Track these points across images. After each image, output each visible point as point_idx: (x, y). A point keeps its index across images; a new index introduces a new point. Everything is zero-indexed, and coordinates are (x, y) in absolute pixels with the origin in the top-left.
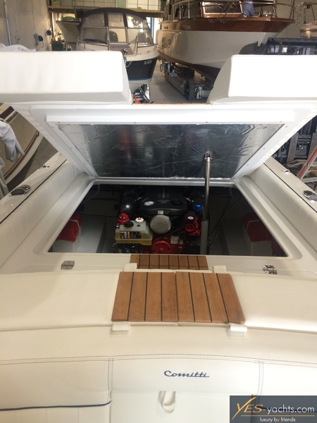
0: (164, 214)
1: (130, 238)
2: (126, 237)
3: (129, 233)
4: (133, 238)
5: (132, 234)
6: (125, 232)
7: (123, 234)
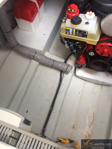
1: (76, 35)
2: (71, 34)
3: (74, 30)
4: (79, 36)
5: (78, 32)
6: (70, 29)
7: (68, 30)
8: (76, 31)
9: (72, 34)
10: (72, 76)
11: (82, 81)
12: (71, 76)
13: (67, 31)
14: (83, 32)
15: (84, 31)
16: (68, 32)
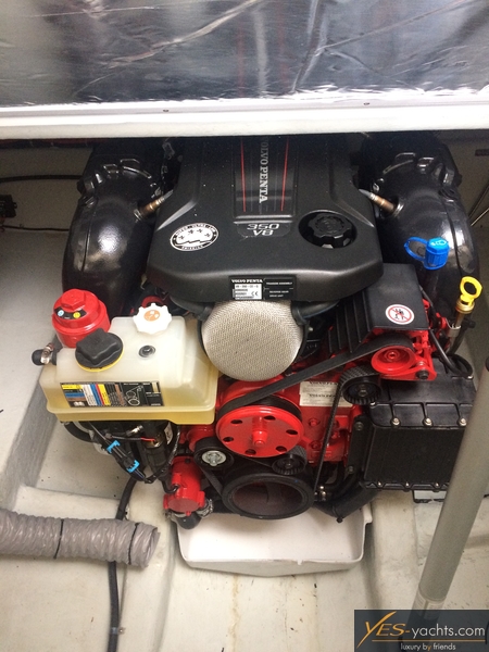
0: (266, 297)
1: (115, 403)
2: (92, 402)
3: (102, 389)
4: (129, 405)
5: (119, 393)
6: (82, 386)
7: (75, 391)
8: (110, 388)
9: (100, 403)
10: (169, 574)
11: (220, 580)
12: (162, 574)
13: (73, 396)
14: (139, 389)
15: (140, 384)
16: (78, 398)
